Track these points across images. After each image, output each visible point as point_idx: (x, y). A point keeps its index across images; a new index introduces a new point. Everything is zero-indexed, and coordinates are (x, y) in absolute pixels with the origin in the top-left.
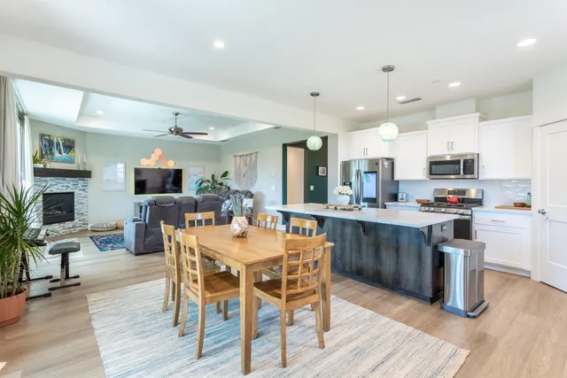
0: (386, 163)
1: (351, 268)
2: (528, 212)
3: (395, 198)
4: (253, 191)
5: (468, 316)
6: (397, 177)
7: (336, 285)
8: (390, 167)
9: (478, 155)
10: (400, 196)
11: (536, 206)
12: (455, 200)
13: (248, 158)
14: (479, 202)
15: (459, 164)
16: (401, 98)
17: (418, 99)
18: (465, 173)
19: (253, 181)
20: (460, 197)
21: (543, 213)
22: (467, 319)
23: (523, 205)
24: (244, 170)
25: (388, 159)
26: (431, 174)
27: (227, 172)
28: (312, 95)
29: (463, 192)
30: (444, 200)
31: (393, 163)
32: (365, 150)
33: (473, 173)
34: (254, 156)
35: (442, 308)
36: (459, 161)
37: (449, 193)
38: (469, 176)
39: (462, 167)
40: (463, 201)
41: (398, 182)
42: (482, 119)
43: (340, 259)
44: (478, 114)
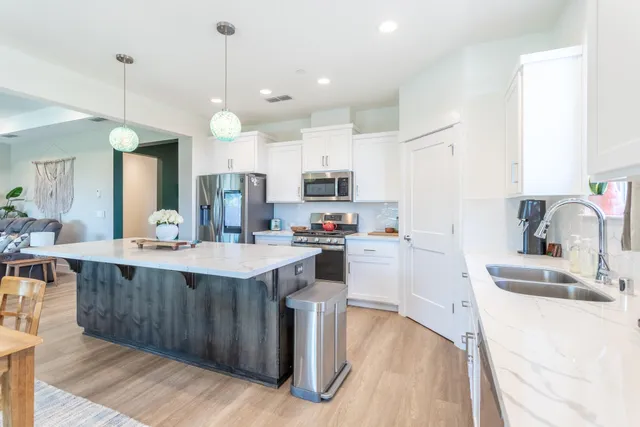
0: (255, 181)
1: (173, 343)
2: (397, 239)
3: (267, 226)
4: (66, 219)
5: (322, 400)
6: (270, 199)
7: (139, 381)
8: (262, 185)
9: (352, 173)
10: (273, 223)
11: (403, 232)
12: (330, 227)
13: (59, 167)
14: (354, 229)
15: (334, 183)
16: (266, 92)
17: (287, 98)
18: (340, 195)
19: (67, 204)
20: (335, 222)
21: (408, 240)
22: (320, 405)
23: (393, 231)
24: (51, 185)
25: (257, 175)
26: (306, 195)
27: (19, 190)
28: (120, 58)
29: (339, 217)
30: (320, 227)
31: (265, 181)
32: (230, 163)
33: (347, 194)
34: (68, 165)
35: (291, 393)
36: (334, 179)
37: (327, 218)
38: (342, 198)
39: (336, 187)
40: (339, 227)
41: (272, 204)
42: (356, 132)
43: (157, 330)
44: (351, 125)
